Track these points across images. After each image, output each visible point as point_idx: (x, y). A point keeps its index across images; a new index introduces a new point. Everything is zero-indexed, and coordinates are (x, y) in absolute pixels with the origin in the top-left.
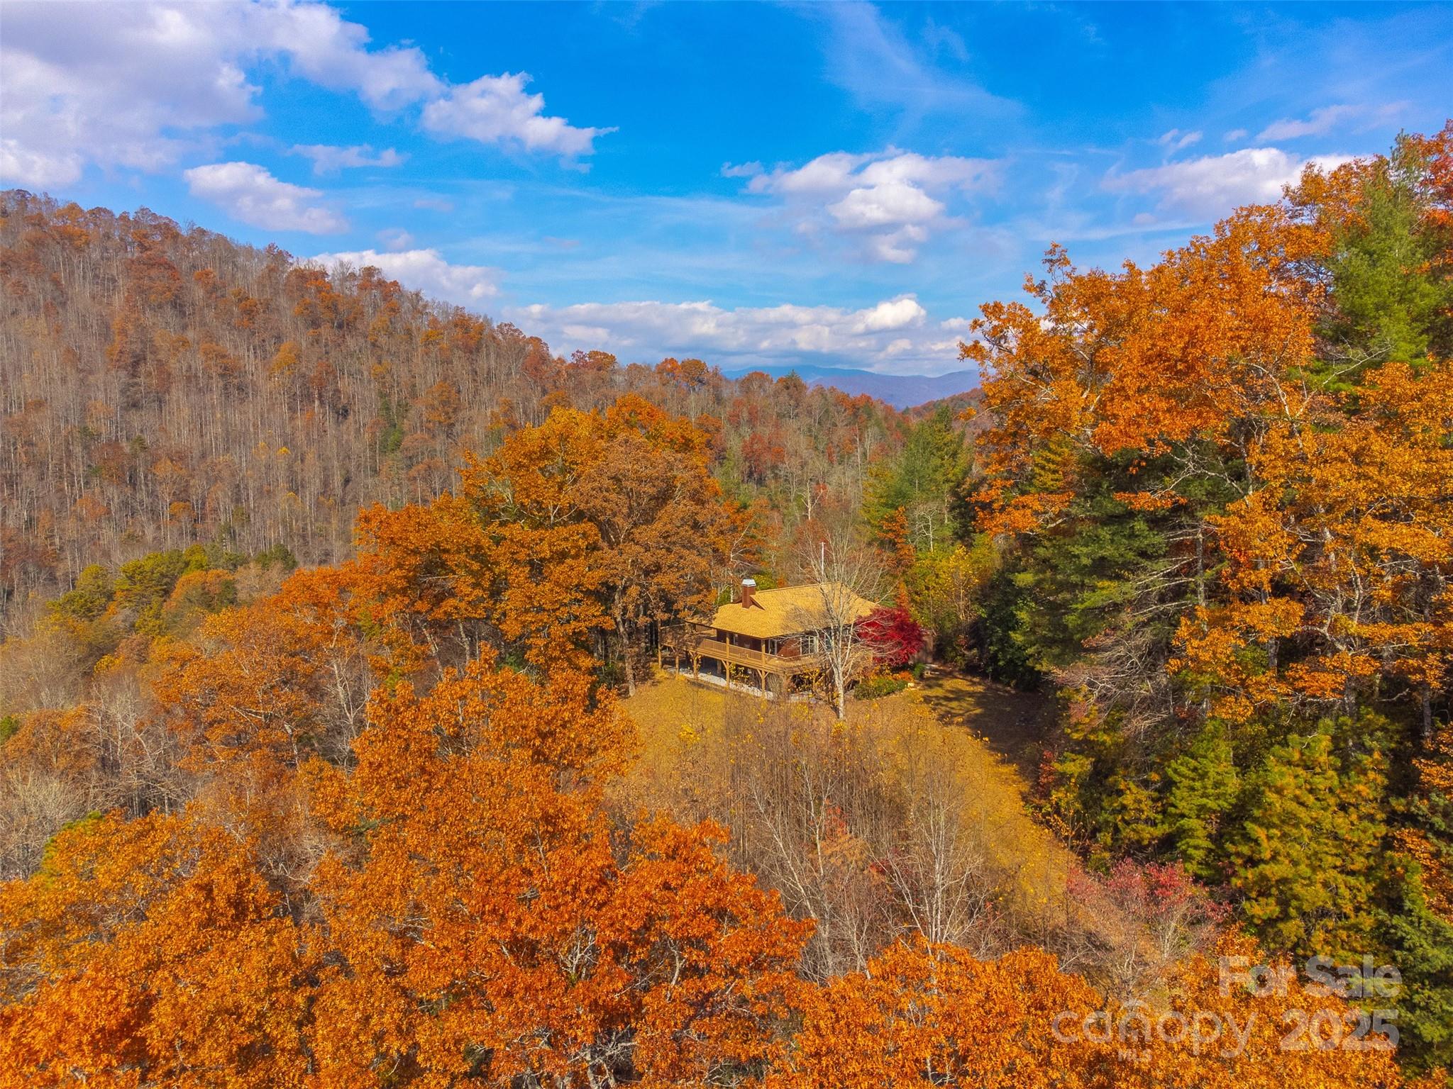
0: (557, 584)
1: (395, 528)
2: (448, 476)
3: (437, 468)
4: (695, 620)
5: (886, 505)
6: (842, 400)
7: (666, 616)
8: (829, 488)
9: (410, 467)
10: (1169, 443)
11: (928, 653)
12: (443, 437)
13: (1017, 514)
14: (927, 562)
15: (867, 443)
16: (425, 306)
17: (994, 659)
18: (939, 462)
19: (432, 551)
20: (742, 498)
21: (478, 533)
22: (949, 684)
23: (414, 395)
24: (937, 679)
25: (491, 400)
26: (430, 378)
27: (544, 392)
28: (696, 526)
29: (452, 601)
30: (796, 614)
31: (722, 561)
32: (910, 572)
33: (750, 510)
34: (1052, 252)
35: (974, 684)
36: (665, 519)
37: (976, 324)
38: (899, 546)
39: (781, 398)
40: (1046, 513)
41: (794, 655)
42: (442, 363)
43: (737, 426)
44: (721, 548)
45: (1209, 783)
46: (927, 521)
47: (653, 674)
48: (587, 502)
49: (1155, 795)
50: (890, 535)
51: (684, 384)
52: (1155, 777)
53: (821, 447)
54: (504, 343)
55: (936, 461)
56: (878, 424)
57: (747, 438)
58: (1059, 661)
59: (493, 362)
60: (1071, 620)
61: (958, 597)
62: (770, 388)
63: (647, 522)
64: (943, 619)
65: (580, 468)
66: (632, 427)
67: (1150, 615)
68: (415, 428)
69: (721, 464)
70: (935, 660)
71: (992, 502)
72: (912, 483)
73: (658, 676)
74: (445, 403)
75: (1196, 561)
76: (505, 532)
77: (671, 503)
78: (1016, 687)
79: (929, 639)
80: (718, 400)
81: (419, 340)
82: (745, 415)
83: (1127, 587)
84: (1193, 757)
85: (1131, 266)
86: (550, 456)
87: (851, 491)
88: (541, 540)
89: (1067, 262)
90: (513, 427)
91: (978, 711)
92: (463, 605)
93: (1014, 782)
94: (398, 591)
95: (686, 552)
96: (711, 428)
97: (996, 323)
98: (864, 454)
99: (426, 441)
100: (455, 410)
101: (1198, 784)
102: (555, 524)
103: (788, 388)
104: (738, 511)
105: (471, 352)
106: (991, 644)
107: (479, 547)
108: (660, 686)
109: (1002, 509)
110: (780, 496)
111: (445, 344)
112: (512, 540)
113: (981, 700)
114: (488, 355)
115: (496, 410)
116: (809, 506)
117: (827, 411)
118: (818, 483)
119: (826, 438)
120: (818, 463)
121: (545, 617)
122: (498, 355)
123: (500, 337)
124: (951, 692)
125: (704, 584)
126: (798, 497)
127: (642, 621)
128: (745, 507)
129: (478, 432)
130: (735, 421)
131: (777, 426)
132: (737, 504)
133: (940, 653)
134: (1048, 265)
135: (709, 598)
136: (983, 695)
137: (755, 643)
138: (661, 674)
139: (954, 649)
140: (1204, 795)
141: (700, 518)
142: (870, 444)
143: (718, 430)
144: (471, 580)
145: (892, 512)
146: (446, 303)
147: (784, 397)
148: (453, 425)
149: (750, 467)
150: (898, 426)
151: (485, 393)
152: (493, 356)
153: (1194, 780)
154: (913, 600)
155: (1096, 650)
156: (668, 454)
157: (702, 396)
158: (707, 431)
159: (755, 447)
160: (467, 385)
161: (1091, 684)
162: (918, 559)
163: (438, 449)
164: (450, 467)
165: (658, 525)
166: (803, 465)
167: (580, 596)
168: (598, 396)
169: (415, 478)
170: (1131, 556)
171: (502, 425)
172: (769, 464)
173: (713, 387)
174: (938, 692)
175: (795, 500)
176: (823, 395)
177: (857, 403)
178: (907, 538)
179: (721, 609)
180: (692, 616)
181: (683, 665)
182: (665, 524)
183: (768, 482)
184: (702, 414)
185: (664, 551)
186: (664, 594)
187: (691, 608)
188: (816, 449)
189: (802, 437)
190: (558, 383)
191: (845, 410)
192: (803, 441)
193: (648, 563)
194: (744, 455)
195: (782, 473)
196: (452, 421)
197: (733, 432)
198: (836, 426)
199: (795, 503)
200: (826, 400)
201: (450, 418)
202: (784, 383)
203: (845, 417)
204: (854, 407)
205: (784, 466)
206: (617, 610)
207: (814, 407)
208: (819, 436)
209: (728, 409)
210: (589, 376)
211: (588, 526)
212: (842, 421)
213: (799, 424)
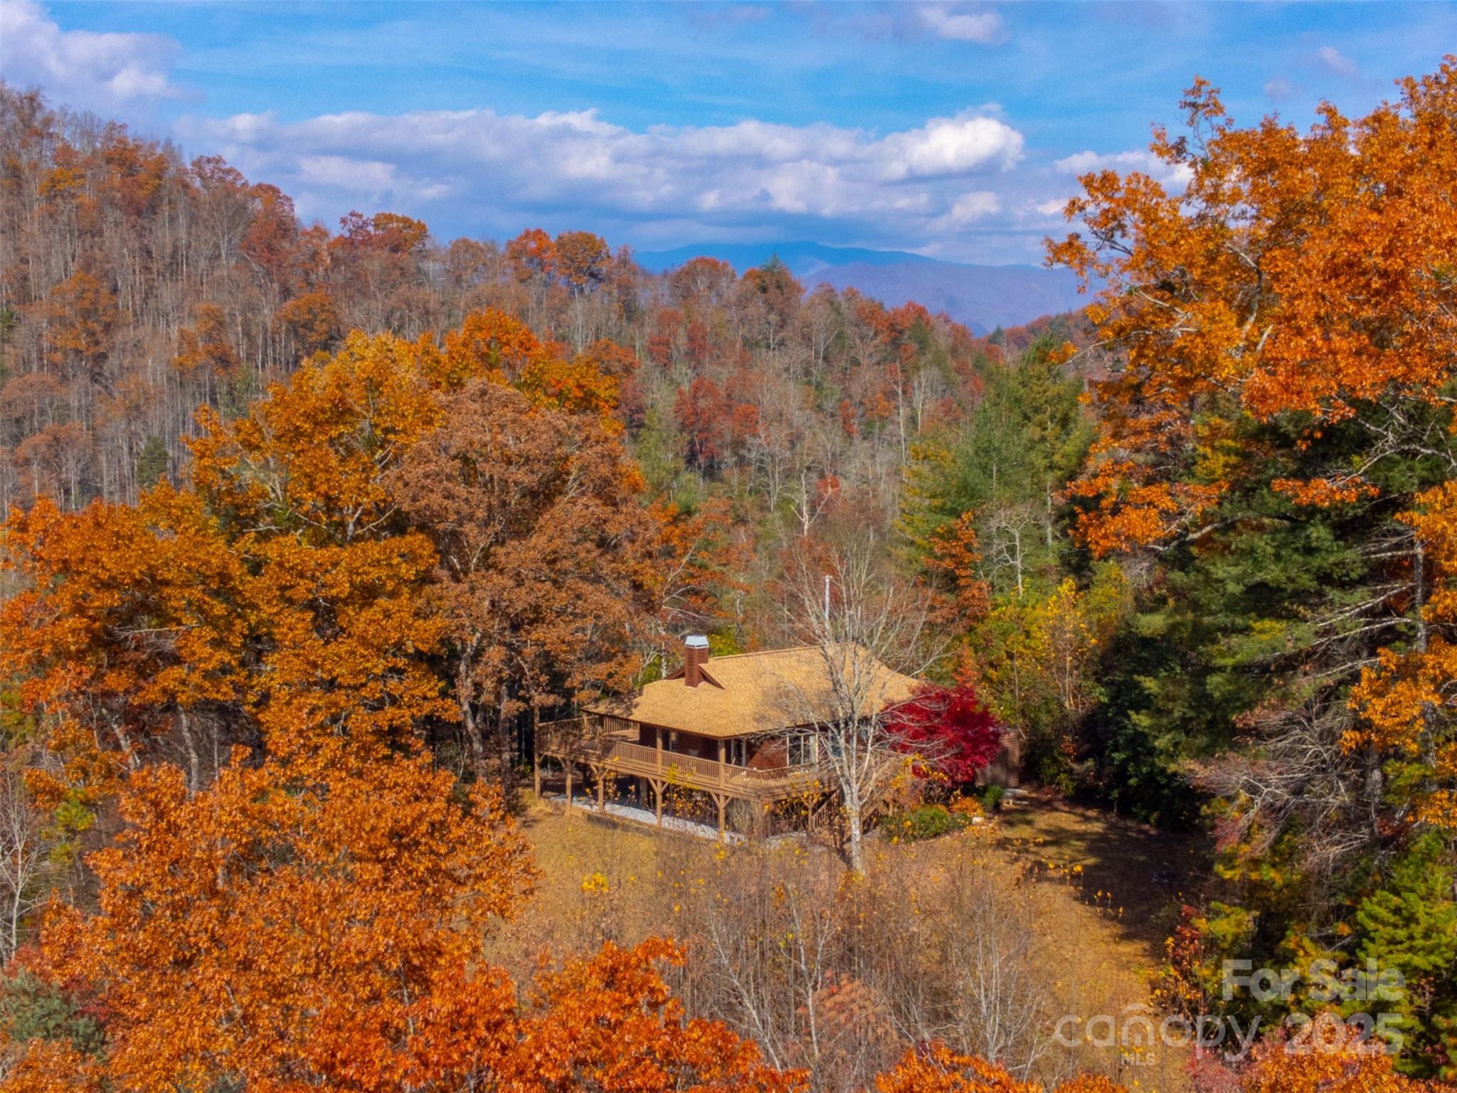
0: (363, 641)
1: (72, 544)
2: (94, 458)
3: (72, 442)
4: (602, 709)
5: (942, 510)
6: (870, 315)
7: (550, 700)
8: (844, 484)
9: (17, 439)
10: (1353, 403)
11: (1010, 770)
12: (83, 380)
13: (1134, 515)
14: (1011, 610)
15: (918, 398)
16: (48, 122)
17: (1121, 775)
18: (1037, 433)
19: (138, 583)
20: (683, 497)
21: (218, 552)
22: (1044, 820)
23: (25, 296)
24: (1024, 812)
25: (178, 308)
26: (56, 262)
27: (286, 293)
28: (603, 544)
29: (178, 672)
30: (781, 697)
31: (650, 606)
32: (981, 629)
33: (697, 518)
34: (1196, 91)
35: (1087, 819)
36: (550, 531)
37: (1074, 207)
38: (962, 582)
39: (752, 310)
40: (1182, 514)
41: (775, 766)
42: (82, 234)
43: (666, 363)
44: (648, 582)
45: (1417, 930)
46: (1012, 539)
47: (524, 808)
48: (414, 499)
49: (1343, 955)
50: (948, 564)
51: (561, 282)
52: (1343, 928)
53: (829, 405)
54: (204, 195)
55: (1031, 432)
56: (938, 362)
57: (686, 387)
58: (1204, 754)
59: (183, 234)
60: (1216, 684)
61: (1061, 670)
62: (731, 291)
63: (519, 535)
64: (1038, 709)
65: (401, 440)
66: (491, 367)
67: (1339, 676)
68: (27, 363)
69: (634, 437)
70: (1022, 782)
71: (1099, 497)
72: (985, 469)
73: (533, 811)
74: (86, 314)
75: (1413, 590)
76: (271, 551)
77: (561, 501)
78: (1159, 824)
79: (1012, 742)
80: (629, 312)
81: (34, 189)
82: (682, 340)
83: (1303, 630)
84: (1396, 891)
85: (1331, 112)
86: (348, 417)
87: (887, 492)
88: (335, 565)
89: (1218, 109)
90: (224, 361)
91: (1091, 861)
92: (195, 678)
93: (1141, 966)
94: (69, 656)
95: (586, 588)
96: (616, 367)
97: (1105, 205)
98: (913, 420)
99: (51, 388)
100: (107, 328)
101: (1401, 934)
102: (357, 539)
103: (764, 290)
104: (675, 520)
105: (139, 213)
106: (1116, 749)
107: (224, 577)
108: (538, 828)
109: (1115, 511)
110: (749, 500)
111: (88, 196)
112: (280, 565)
113: (1096, 845)
114: (173, 219)
115: (190, 327)
116: (805, 519)
117: (840, 336)
118: (822, 476)
119: (837, 388)
120: (822, 437)
121: (340, 697)
122: (193, 220)
123: (197, 183)
124: (1047, 832)
126: (784, 502)
127: (508, 707)
128: (689, 513)
129: (154, 371)
130: (661, 352)
131: (743, 363)
132: (674, 507)
133: (1030, 771)
134: (1188, 111)
135: (627, 667)
136: (1102, 838)
137: (706, 746)
138: (538, 805)
139: (1055, 760)
140: (1411, 949)
141: (611, 530)
142: (923, 401)
143: (628, 370)
144: (208, 633)
145: (951, 521)
146: (90, 117)
147: (757, 308)
148: (104, 356)
149: (691, 443)
150: (978, 366)
151: (167, 294)
152: (182, 221)
153: (1395, 926)
154: (985, 678)
155: (1259, 734)
156: (553, 416)
157: (597, 304)
159: (702, 403)
160: (131, 280)
161: (1253, 790)
162: (995, 607)
163: (74, 403)
164: (96, 439)
165: (538, 541)
166: (794, 440)
167: (401, 662)
168: (393, 301)
169: (27, 462)
170: (1307, 582)
171: (202, 358)
172: (728, 438)
173: (619, 286)
174: (1023, 832)
175: (778, 507)
176: (831, 303)
177: (899, 320)
178: (976, 568)
179: (648, 688)
180: (597, 700)
181: (578, 790)
182: (551, 539)
183: (725, 473)
184: (598, 339)
185: (548, 585)
186: (547, 661)
187: (595, 686)
188: (819, 408)
189: (791, 385)
190: (313, 277)
191: (876, 334)
192: (794, 393)
193: (519, 606)
194: (680, 420)
195: (753, 455)
196: (101, 349)
197: (657, 374)
198: (859, 364)
199: (777, 514)
200: (839, 314)
201: (97, 343)
202: (758, 280)
203: (875, 346)
204: (892, 327)
205: (758, 441)
206: (465, 689)
207: (815, 328)
208: (826, 385)
209: (648, 330)
210: (375, 262)
211: (416, 541)
212: (871, 355)
213: (786, 360)
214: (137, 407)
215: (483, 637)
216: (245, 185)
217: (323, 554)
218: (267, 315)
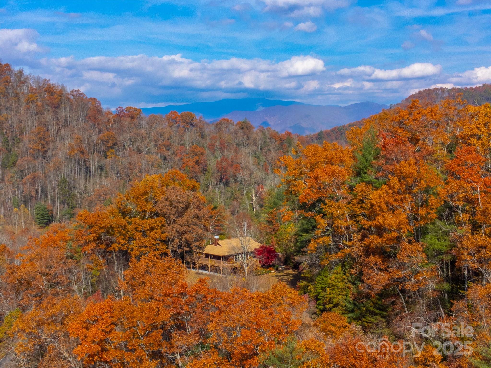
0: (152, 238)
3: (39, 178)
4: (198, 251)
6: (274, 136)
7: (188, 249)
8: (265, 188)
11: (282, 262)
12: (40, 158)
16: (26, 79)
19: (108, 227)
21: (123, 221)
22: (286, 272)
23: (22, 133)
24: (283, 270)
27: (100, 131)
29: (116, 244)
30: (233, 248)
31: (207, 230)
35: (295, 271)
36: (187, 216)
38: (274, 223)
39: (239, 134)
41: (232, 261)
43: (213, 152)
44: (207, 225)
45: (324, 281)
48: (161, 210)
51: (182, 127)
52: (316, 282)
53: (262, 163)
54: (74, 101)
57: (219, 159)
59: (68, 113)
61: (291, 241)
62: (232, 128)
63: (181, 217)
64: (287, 250)
68: (23, 153)
69: (204, 174)
70: (284, 265)
74: (41, 139)
76: (132, 220)
77: (189, 210)
79: (282, 257)
80: (203, 135)
81: (23, 100)
82: (218, 144)
84: (321, 276)
86: (147, 194)
88: (146, 223)
90: (83, 152)
91: (292, 278)
92: (119, 246)
95: (195, 227)
96: (199, 153)
100: (47, 143)
102: (149, 218)
103: (243, 128)
105: (55, 107)
107: (125, 226)
110: (237, 193)
111: (39, 102)
112: (135, 223)
113: (294, 276)
114: (65, 109)
115: (72, 142)
116: (254, 198)
117: (265, 142)
118: (259, 185)
119: (264, 158)
120: (259, 174)
121: (148, 249)
122: (71, 109)
123: (72, 98)
124: (286, 274)
125: (200, 238)
126: (248, 193)
127: (179, 251)
129: (62, 156)
130: (212, 148)
131: (236, 151)
133: (285, 262)
135: (203, 242)
136: (296, 274)
137: (218, 258)
138: (185, 271)
141: (199, 215)
143: (202, 154)
144: (122, 237)
145: (272, 210)
146: (39, 77)
148: (46, 151)
149: (221, 176)
151: (63, 131)
152: (68, 109)
154: (277, 243)
155: (305, 252)
156: (188, 192)
157: (193, 133)
158: (196, 155)
159: (224, 164)
160: (53, 127)
161: (305, 261)
163: (38, 166)
164: (46, 177)
165: (185, 218)
166: (251, 174)
168: (132, 134)
171: (76, 152)
172: (232, 174)
173: (199, 128)
174: (282, 274)
175: (246, 194)
176: (262, 132)
177: (283, 137)
178: (277, 220)
179: (207, 246)
180: (196, 249)
181: (193, 268)
182: (187, 218)
183: (231, 184)
184: (193, 145)
185: (187, 227)
186: (187, 241)
187: (196, 246)
188: (259, 164)
189: (251, 157)
190: (108, 126)
191: (276, 142)
192: (251, 159)
193: (182, 231)
194: (218, 169)
195: (239, 179)
196: (46, 149)
197: (211, 155)
198: (270, 151)
199: (246, 196)
200: (265, 135)
201: (44, 147)
202: (241, 125)
203: (276, 145)
204: (281, 139)
205: (240, 175)
206: (171, 247)
207: (257, 140)
208: (261, 157)
209: (208, 141)
210: (126, 122)
211: (161, 218)
212: (274, 148)
213: (249, 150)
214: (58, 167)
215: (174, 237)
216: (86, 98)
217: (143, 221)
218: (94, 137)
